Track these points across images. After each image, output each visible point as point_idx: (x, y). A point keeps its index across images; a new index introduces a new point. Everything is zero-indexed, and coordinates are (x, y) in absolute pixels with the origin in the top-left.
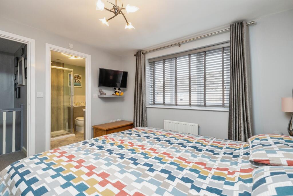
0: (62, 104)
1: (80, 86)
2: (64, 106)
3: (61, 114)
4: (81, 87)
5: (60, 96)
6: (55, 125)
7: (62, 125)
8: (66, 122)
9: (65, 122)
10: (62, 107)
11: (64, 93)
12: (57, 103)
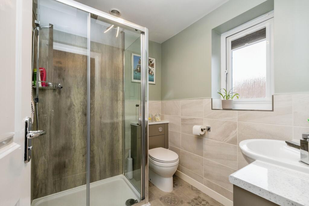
0: (120, 119)
1: (153, 81)
2: (124, 122)
3: (118, 141)
4: (154, 83)
5: (117, 101)
6: (107, 164)
7: (121, 162)
8: (128, 157)
9: (126, 156)
10: (121, 124)
11: (123, 96)
12: (112, 117)
